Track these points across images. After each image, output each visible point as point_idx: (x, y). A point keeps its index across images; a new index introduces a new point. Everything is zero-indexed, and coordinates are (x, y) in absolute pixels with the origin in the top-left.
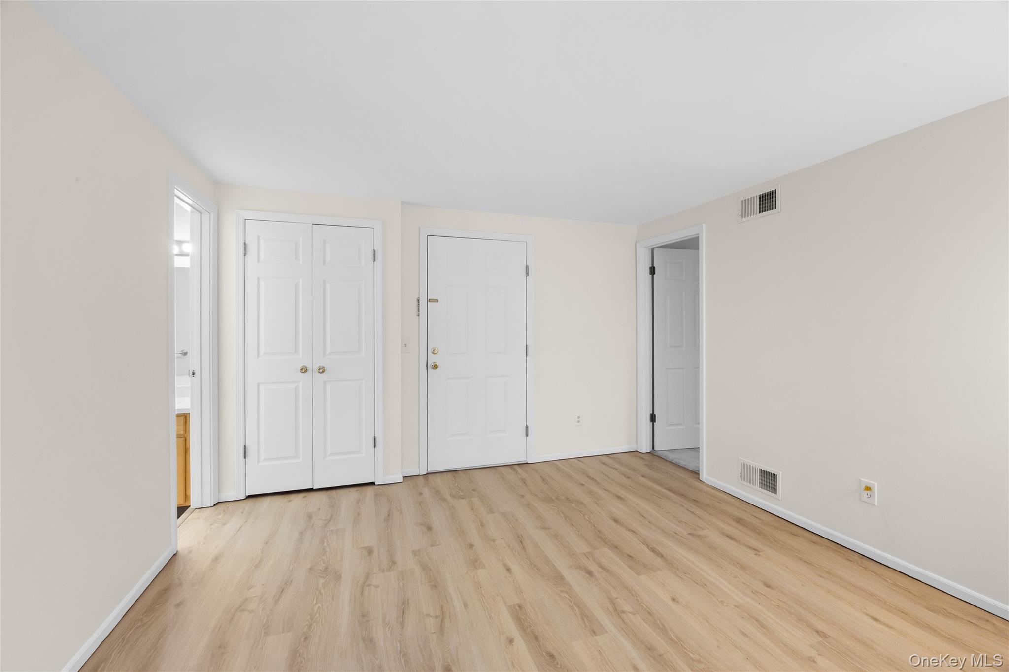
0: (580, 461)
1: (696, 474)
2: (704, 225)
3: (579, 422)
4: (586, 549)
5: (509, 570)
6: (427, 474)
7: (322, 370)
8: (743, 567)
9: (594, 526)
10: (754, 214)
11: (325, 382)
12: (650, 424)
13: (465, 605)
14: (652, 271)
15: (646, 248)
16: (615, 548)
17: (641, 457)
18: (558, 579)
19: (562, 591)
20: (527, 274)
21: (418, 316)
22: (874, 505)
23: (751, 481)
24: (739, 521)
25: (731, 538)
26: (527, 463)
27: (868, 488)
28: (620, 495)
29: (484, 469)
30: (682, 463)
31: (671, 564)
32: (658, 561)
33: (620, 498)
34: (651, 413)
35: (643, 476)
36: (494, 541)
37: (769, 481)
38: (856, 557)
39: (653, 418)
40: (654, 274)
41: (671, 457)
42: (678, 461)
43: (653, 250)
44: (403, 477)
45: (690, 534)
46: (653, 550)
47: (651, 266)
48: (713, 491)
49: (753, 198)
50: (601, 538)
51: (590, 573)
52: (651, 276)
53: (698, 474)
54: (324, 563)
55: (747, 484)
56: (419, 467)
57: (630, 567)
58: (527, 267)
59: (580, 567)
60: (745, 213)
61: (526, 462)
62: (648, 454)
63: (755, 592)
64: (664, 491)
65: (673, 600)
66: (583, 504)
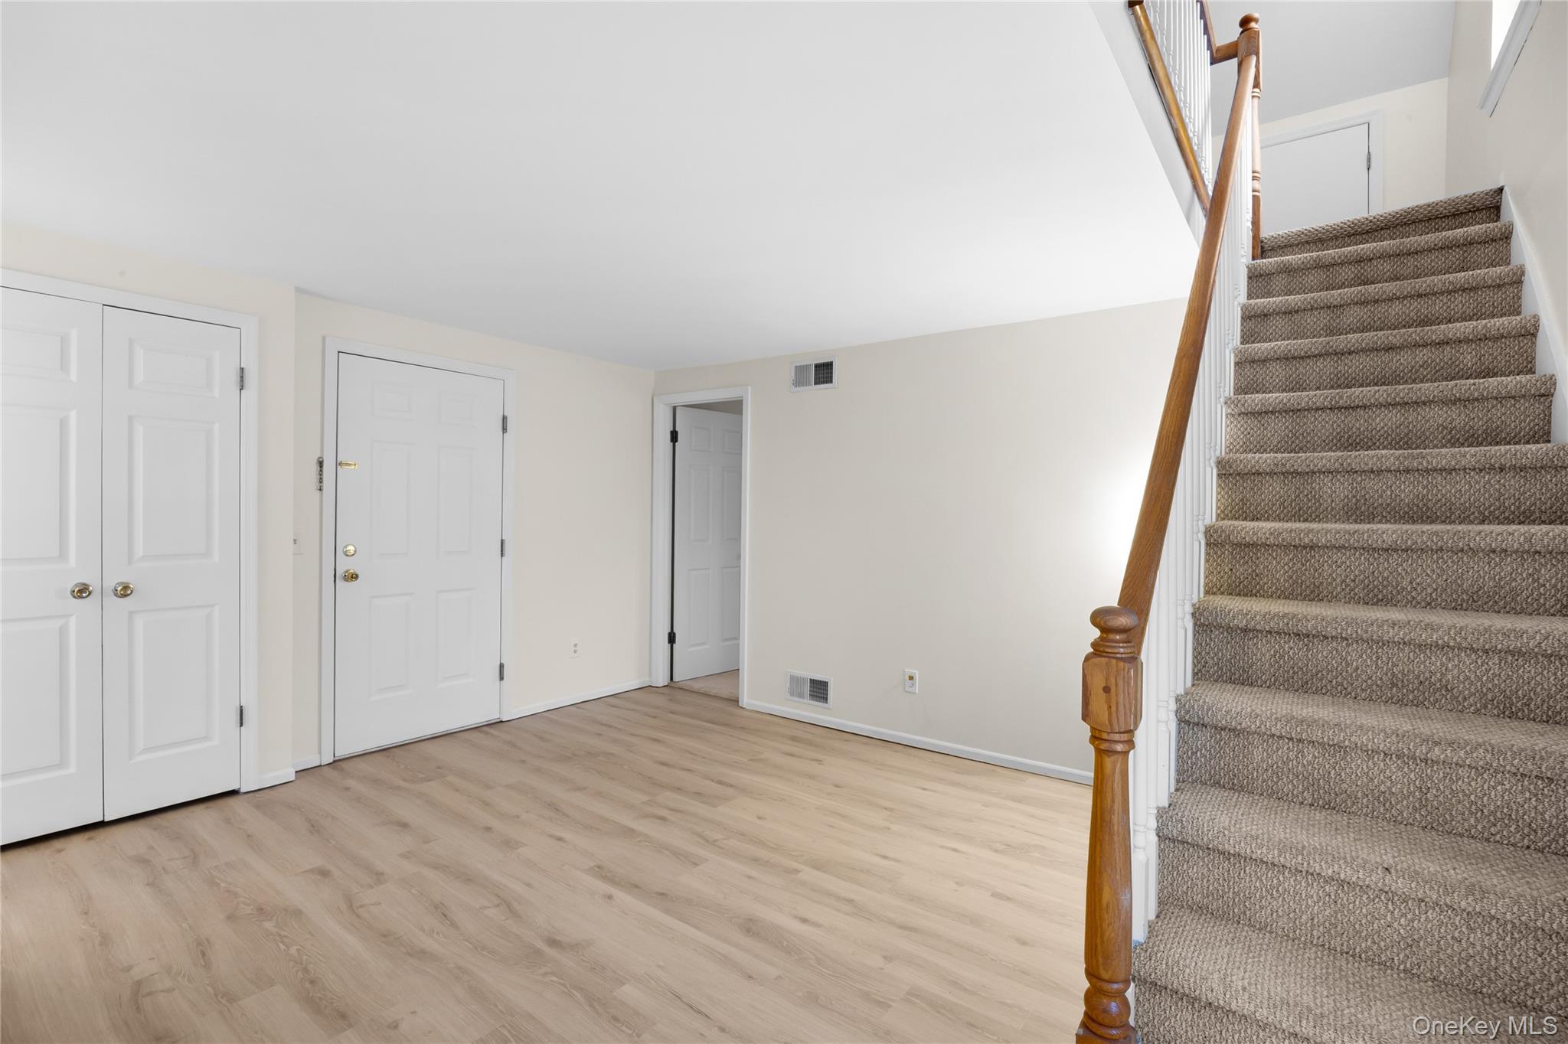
0: (579, 708)
1: (735, 701)
2: (750, 387)
3: (575, 651)
4: (645, 798)
5: (560, 839)
6: (334, 762)
7: (125, 591)
8: (812, 777)
9: (641, 774)
10: (808, 384)
11: (131, 613)
12: (667, 646)
13: (529, 885)
14: (674, 437)
15: (666, 404)
16: (678, 789)
17: (657, 692)
18: (630, 832)
19: (639, 842)
20: (504, 430)
21: (320, 490)
22: (915, 693)
23: (801, 695)
24: (794, 739)
25: (792, 755)
26: (501, 721)
27: (911, 678)
28: (654, 737)
29: (437, 740)
30: (713, 692)
31: (743, 790)
32: (730, 791)
33: (655, 740)
34: (670, 631)
35: (672, 713)
36: (518, 817)
37: (819, 690)
38: (901, 747)
39: (672, 638)
40: (676, 441)
41: (697, 686)
42: (707, 690)
43: (674, 409)
44: (296, 772)
45: (751, 760)
46: (720, 782)
47: (672, 429)
48: (760, 716)
49: (807, 367)
50: (655, 784)
51: (662, 819)
52: (672, 444)
53: (738, 701)
54: (248, 905)
55: (797, 699)
56: (320, 753)
57: (704, 803)
58: (504, 418)
59: (647, 816)
60: (799, 380)
61: (499, 720)
62: (667, 688)
63: (830, 794)
64: (705, 724)
65: (760, 818)
66: (613, 754)
